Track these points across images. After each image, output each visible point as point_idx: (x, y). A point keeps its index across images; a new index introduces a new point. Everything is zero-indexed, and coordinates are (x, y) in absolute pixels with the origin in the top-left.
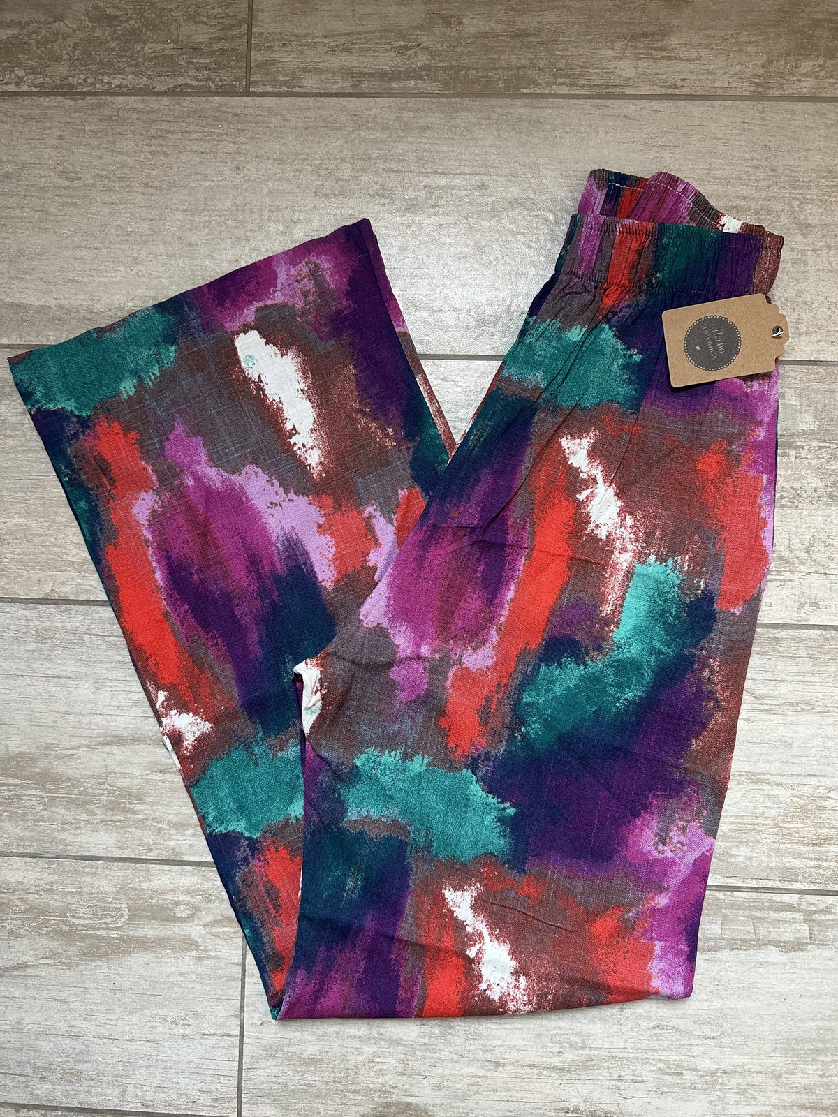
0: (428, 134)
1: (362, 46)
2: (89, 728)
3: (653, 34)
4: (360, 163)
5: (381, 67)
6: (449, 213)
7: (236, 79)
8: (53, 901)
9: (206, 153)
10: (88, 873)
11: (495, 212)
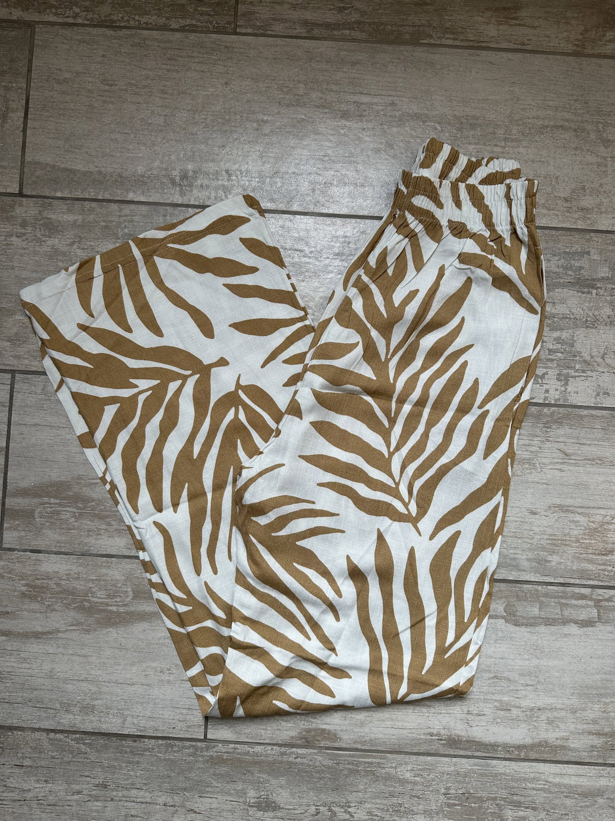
0: (357, 67)
1: (314, 5)
3: (510, 9)
4: (310, 84)
5: (327, 20)
6: (370, 121)
7: (228, 23)
8: (79, 586)
9: (205, 72)
10: (105, 566)
11: (401, 121)
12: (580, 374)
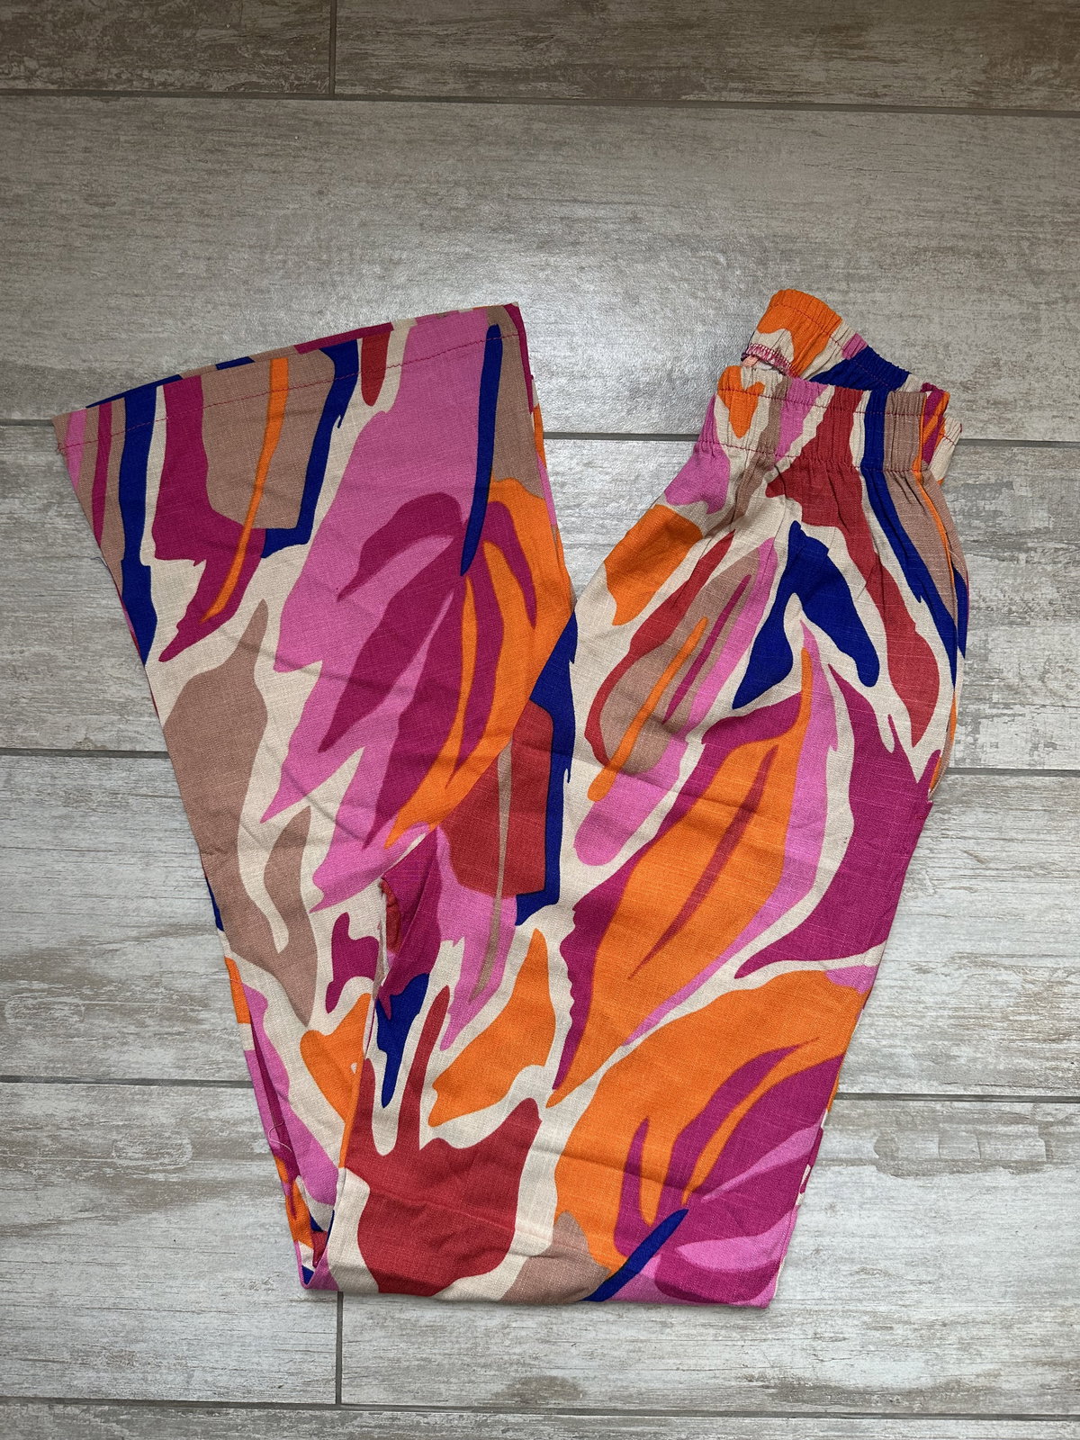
0: (565, 151)
1: (479, 36)
2: (137, 916)
3: (848, 28)
4: (478, 188)
5: (504, 64)
6: (594, 253)
7: (318, 77)
8: (93, 1138)
9: (279, 172)
10: (139, 1101)
11: (651, 252)
12: (1000, 711)
